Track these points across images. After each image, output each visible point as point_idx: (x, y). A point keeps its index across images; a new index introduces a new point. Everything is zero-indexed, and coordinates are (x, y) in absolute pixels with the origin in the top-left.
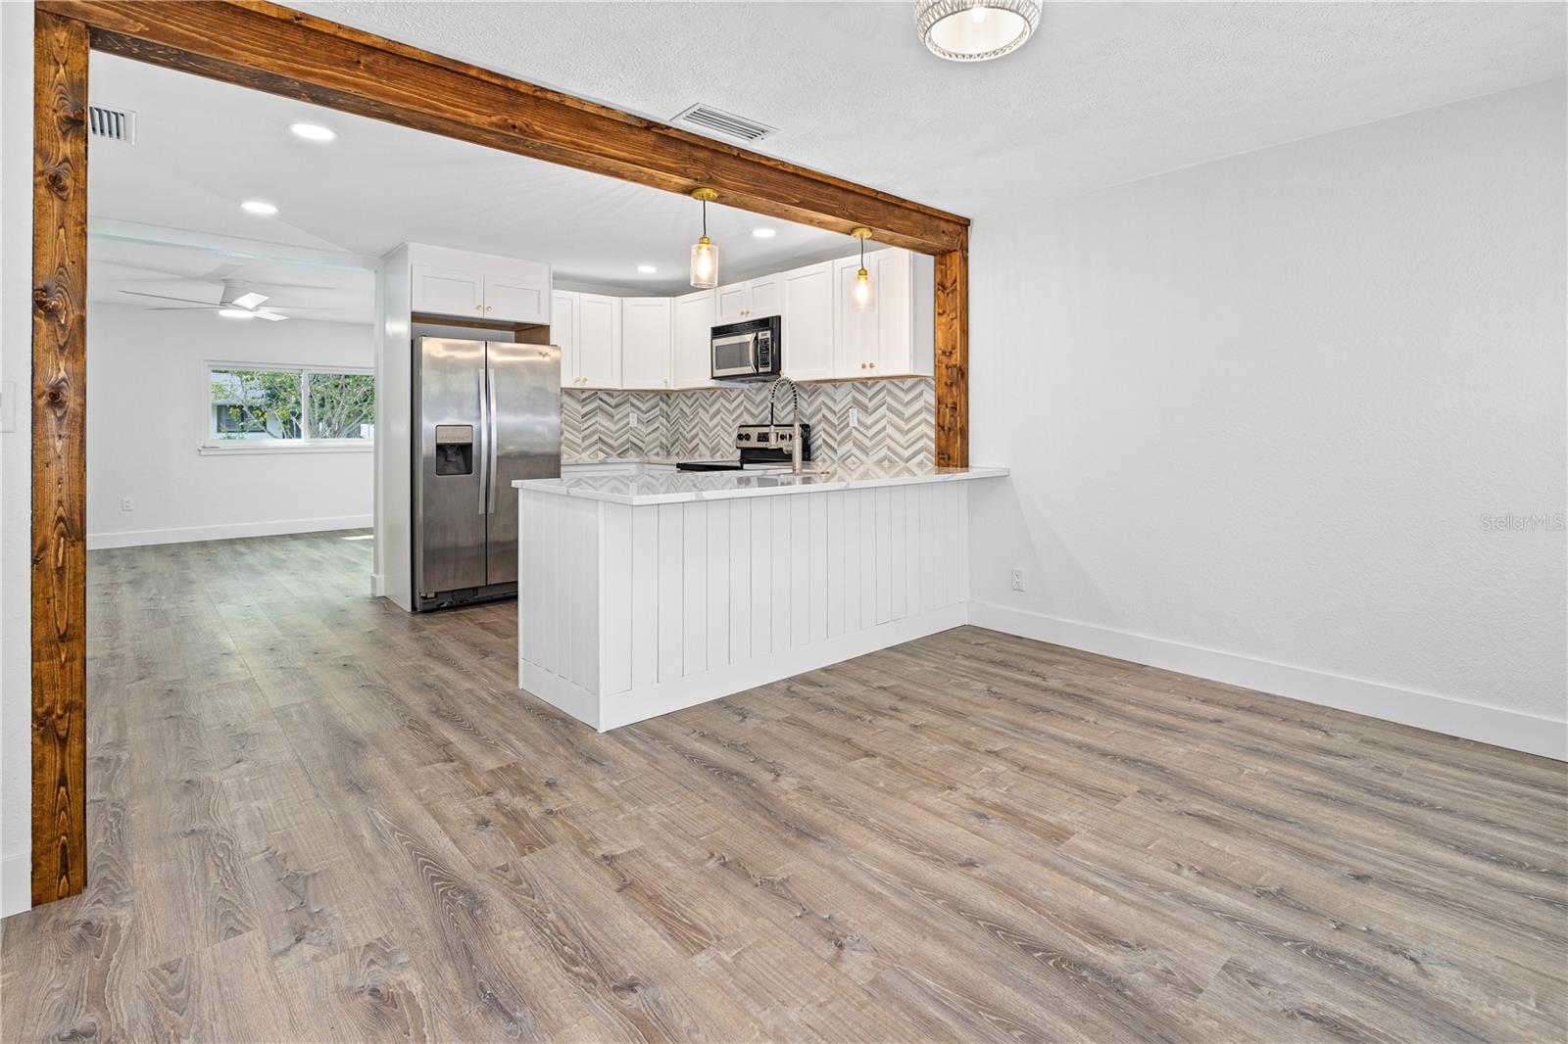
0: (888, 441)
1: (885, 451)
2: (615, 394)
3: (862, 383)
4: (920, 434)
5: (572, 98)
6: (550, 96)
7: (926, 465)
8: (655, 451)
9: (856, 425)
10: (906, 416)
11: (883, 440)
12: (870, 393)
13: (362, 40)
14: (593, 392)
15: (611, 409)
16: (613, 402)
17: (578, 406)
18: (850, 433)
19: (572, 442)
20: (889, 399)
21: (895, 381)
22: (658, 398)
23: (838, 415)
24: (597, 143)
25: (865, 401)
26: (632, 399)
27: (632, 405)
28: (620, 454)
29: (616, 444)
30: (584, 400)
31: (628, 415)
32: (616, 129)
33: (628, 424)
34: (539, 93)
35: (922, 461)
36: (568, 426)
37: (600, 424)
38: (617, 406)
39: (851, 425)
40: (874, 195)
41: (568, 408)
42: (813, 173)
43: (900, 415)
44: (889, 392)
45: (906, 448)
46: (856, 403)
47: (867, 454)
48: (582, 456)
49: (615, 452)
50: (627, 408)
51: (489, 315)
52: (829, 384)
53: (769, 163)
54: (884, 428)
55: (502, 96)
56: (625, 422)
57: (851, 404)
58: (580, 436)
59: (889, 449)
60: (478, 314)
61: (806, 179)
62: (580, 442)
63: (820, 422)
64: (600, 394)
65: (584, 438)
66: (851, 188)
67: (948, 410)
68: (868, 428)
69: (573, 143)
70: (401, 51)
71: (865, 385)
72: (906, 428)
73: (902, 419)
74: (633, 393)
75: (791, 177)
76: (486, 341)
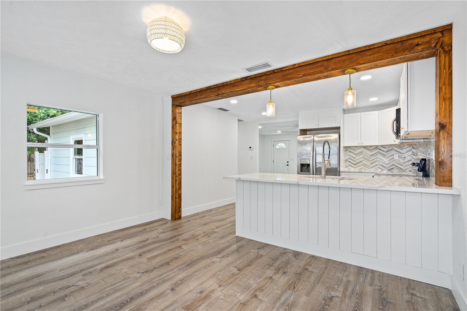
2: (387, 147)
5: (229, 82)
6: (224, 84)
8: (410, 169)
13: (198, 91)
14: (376, 146)
15: (384, 153)
16: (385, 150)
17: (369, 152)
19: (366, 164)
22: (411, 147)
24: (235, 89)
26: (395, 148)
27: (396, 151)
28: (389, 170)
29: (387, 166)
30: (371, 150)
31: (393, 155)
32: (240, 83)
33: (393, 158)
34: (223, 84)
36: (364, 159)
37: (379, 158)
38: (387, 152)
40: (347, 53)
41: (365, 153)
42: (306, 62)
48: (370, 170)
49: (386, 169)
50: (393, 152)
51: (320, 127)
53: (287, 68)
55: (217, 89)
56: (392, 157)
58: (370, 163)
60: (317, 127)
61: (306, 65)
62: (369, 165)
64: (379, 147)
65: (371, 163)
66: (331, 57)
69: (230, 92)
70: (202, 89)
74: (396, 146)
75: (299, 68)
76: (313, 134)
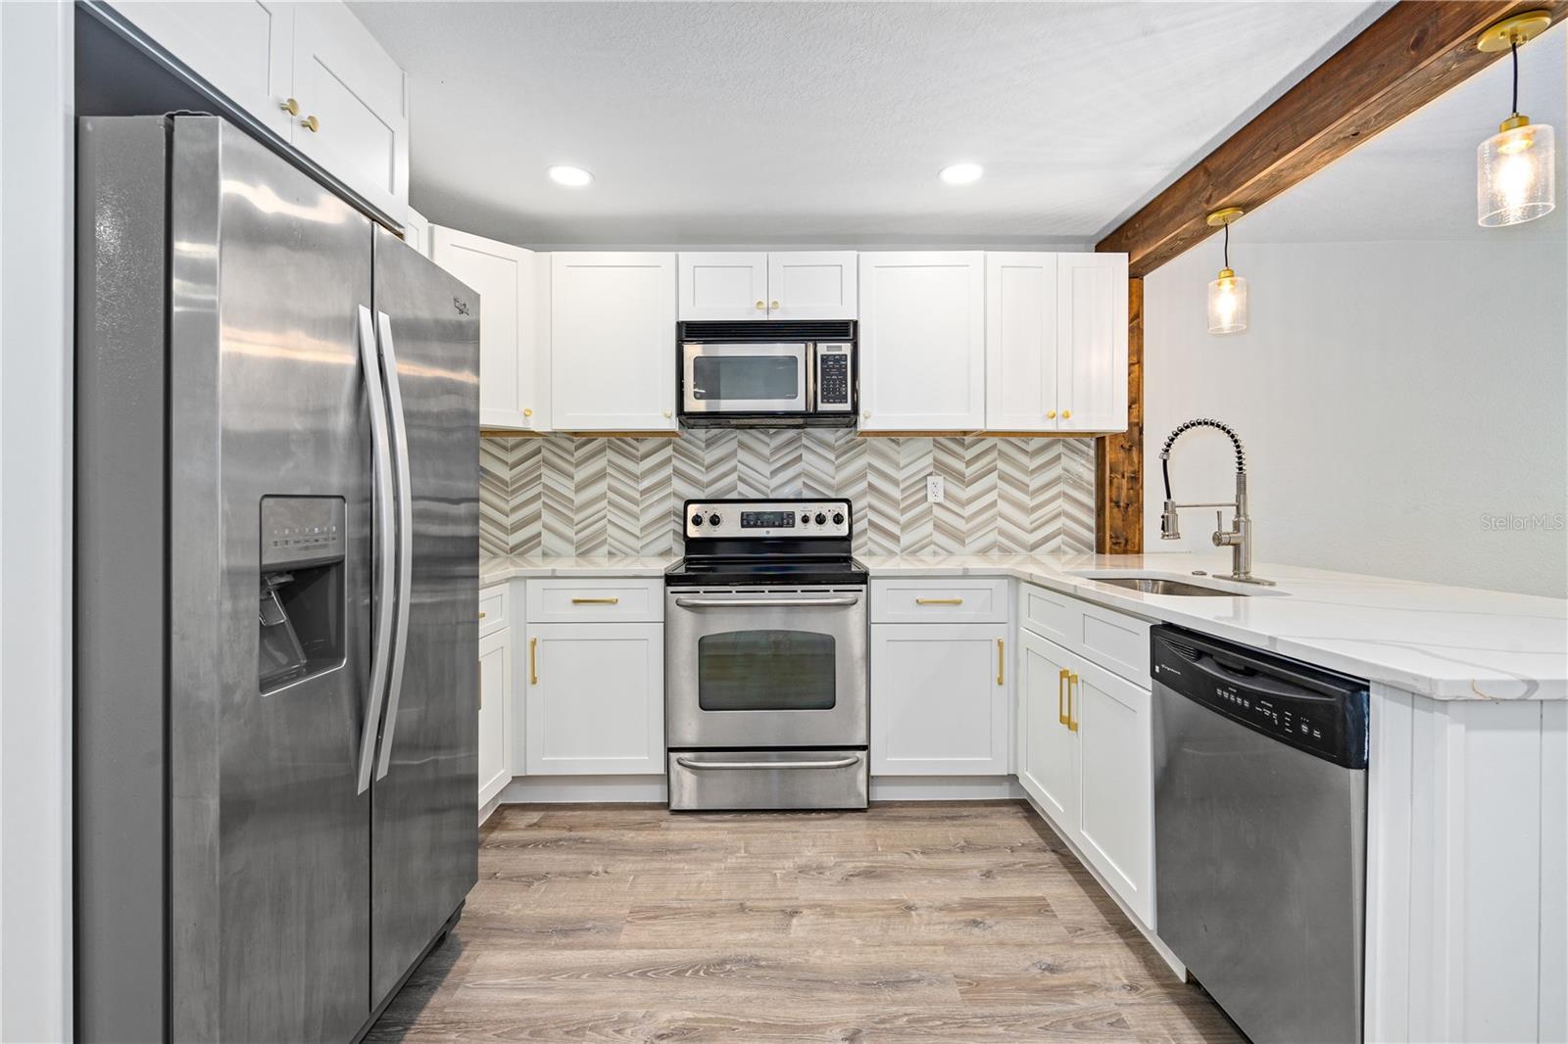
0: (1000, 522)
1: (993, 536)
3: (955, 440)
4: (1055, 512)
7: (1065, 553)
9: (941, 499)
10: (1031, 488)
11: (993, 519)
12: (969, 454)
18: (929, 511)
20: (1001, 465)
21: (1013, 439)
23: (902, 486)
25: (959, 465)
35: (1060, 547)
39: (931, 499)
43: (1022, 487)
44: (1002, 455)
45: (1032, 531)
46: (940, 467)
47: (962, 542)
52: (884, 439)
54: (994, 504)
57: (931, 469)
59: (1002, 533)
63: (863, 494)
67: (1124, 481)
68: (963, 504)
71: (961, 444)
72: (1032, 504)
73: (1026, 492)
